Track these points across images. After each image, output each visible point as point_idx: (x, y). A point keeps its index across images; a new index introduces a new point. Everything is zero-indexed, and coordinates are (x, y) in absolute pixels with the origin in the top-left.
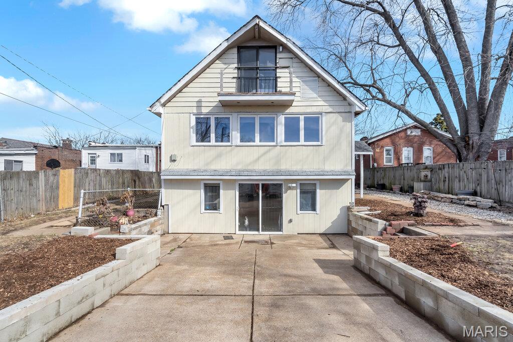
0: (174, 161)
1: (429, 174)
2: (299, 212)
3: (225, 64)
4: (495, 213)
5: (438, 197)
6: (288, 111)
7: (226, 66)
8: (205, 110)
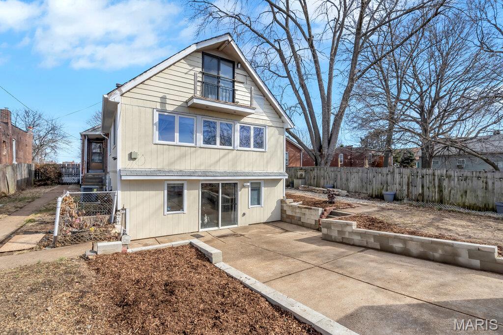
0: (135, 159)
1: (303, 173)
2: (250, 206)
3: (190, 65)
4: (350, 199)
5: (315, 189)
6: (242, 120)
7: (191, 68)
8: (170, 108)
